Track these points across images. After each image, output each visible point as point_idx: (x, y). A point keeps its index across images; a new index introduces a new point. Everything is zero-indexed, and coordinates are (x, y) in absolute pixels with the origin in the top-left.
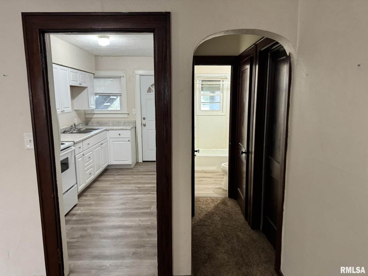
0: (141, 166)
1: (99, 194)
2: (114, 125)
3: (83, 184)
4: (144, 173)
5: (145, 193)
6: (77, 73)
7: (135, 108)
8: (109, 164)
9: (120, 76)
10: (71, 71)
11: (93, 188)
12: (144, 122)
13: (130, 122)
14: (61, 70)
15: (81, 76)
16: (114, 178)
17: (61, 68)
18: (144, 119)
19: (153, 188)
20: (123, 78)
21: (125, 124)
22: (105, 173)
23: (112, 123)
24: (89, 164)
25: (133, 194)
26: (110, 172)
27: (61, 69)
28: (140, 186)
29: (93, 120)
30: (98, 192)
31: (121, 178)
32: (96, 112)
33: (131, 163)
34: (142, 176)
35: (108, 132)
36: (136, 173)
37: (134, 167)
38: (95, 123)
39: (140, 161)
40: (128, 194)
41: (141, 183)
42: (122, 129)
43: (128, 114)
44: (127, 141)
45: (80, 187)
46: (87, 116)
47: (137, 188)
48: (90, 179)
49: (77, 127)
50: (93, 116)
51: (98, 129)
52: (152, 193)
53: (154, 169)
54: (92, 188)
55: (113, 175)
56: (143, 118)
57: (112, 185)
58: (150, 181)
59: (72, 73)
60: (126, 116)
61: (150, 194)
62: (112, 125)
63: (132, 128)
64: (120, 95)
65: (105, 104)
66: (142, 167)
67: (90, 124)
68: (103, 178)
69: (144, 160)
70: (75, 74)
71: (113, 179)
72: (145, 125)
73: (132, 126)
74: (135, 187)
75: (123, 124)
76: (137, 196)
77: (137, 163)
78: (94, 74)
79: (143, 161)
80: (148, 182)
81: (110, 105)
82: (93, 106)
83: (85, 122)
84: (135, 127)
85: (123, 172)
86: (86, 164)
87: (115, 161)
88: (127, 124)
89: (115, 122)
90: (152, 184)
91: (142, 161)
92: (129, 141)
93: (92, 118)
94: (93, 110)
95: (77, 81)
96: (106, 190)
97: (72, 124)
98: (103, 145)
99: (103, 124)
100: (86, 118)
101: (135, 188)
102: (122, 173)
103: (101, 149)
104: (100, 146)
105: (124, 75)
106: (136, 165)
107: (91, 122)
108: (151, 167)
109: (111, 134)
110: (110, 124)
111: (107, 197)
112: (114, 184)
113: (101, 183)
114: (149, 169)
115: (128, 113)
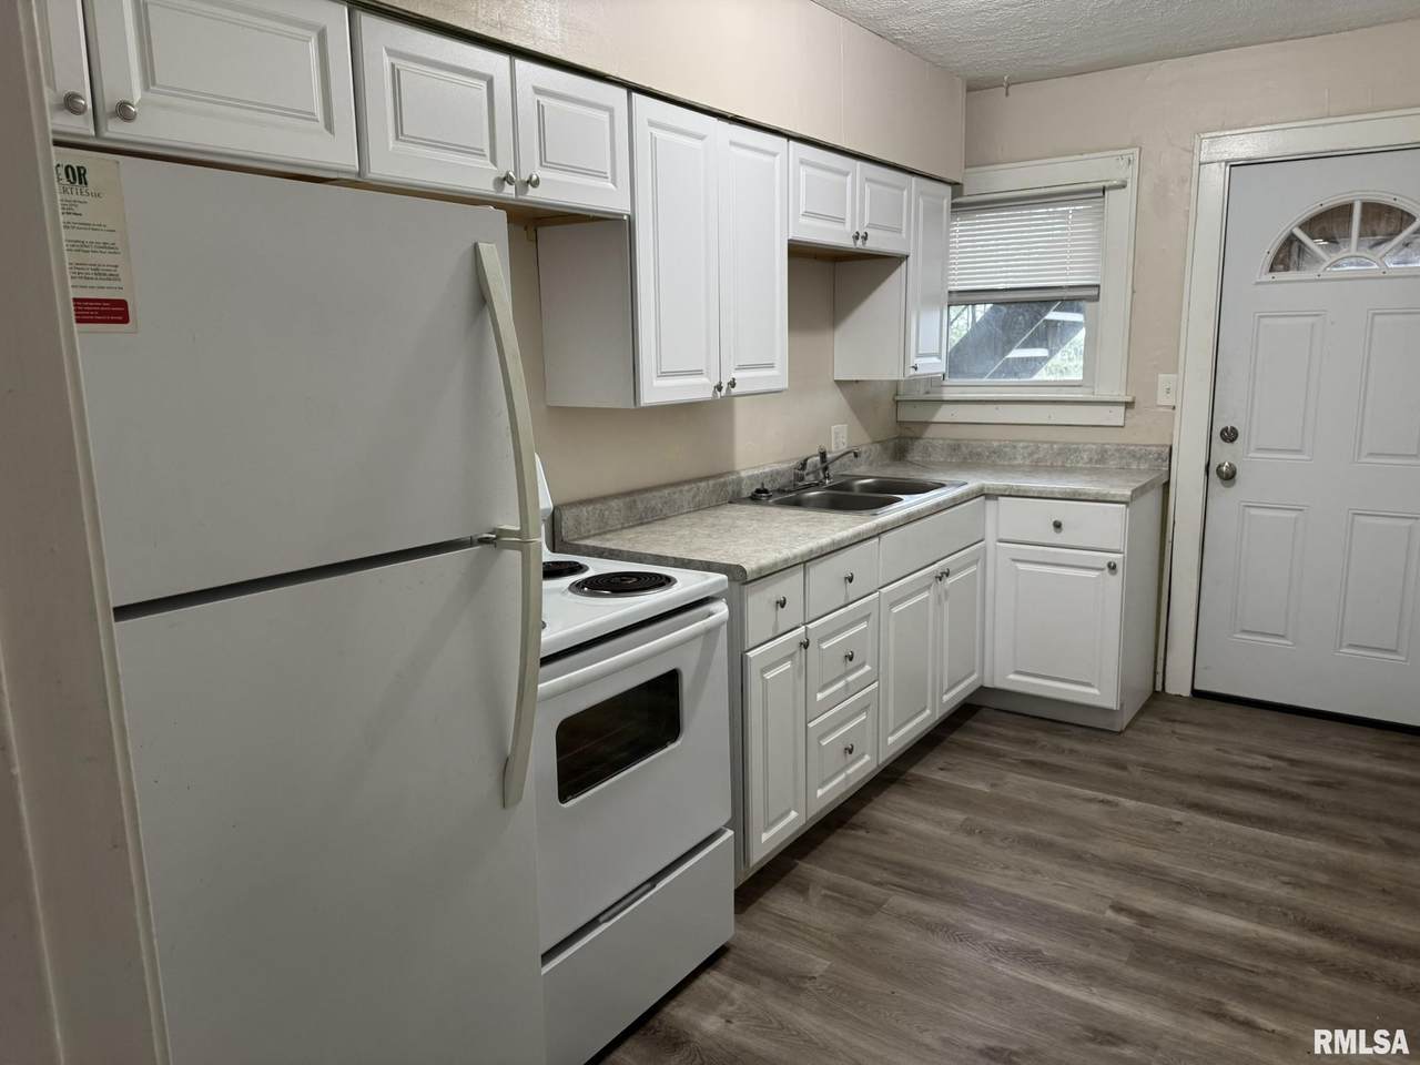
0: (1179, 728)
1: (876, 892)
2: (1036, 468)
3: (793, 814)
4: (1197, 792)
5: (1179, 987)
6: (847, 174)
7: (1176, 371)
8: (988, 684)
9: (1101, 185)
10: (802, 162)
11: (862, 833)
12: (1225, 455)
13: (1133, 455)
14: (734, 149)
15: (867, 190)
16: (993, 785)
17: (736, 140)
18: (1230, 435)
19: (1246, 961)
20: (1123, 190)
21: (1100, 462)
22: (956, 736)
23: (1031, 454)
24: (848, 691)
25: (1089, 974)
26: (986, 735)
27: (732, 143)
28: (1150, 902)
29: (931, 433)
30: (879, 875)
31: (1034, 799)
32: (948, 394)
33: (1110, 701)
34: (1178, 815)
35: (991, 504)
36: (1136, 773)
37: (1128, 727)
38: (943, 449)
39: (1179, 685)
40: (1055, 966)
41: (1157, 878)
42: (1075, 492)
43: (1129, 405)
44: (1102, 569)
45: (765, 837)
46: (907, 414)
47: (1124, 920)
48: (847, 778)
49: (832, 472)
50: (933, 415)
51: (942, 485)
52: (1239, 1009)
53: (1265, 769)
54: (855, 827)
55: (994, 755)
56: (1226, 429)
57: (974, 842)
58: (1231, 878)
59: (810, 170)
60: (1116, 416)
61: (1220, 1015)
62: (1027, 462)
63: (1139, 492)
64: (1094, 292)
65: (1016, 353)
66: (1183, 738)
67: (915, 455)
68: (931, 770)
69: (1197, 687)
70: (837, 178)
71: (986, 789)
72: (1229, 477)
73: (1145, 480)
74: (1118, 908)
75: (1091, 460)
76: (1117, 1005)
77: (1156, 700)
78: (956, 187)
79: (1196, 693)
80: (1214, 877)
81: (1045, 359)
82: (935, 360)
83: (891, 444)
84: (1167, 485)
85: (1060, 751)
86: (820, 696)
87: (1018, 673)
88: (1112, 464)
89: (1045, 446)
90: (1241, 914)
91: (1186, 692)
92: (1112, 567)
93: (927, 424)
94: (934, 382)
95: (842, 221)
96: (925, 873)
97: (810, 451)
98: (949, 581)
99: (979, 454)
100: (900, 423)
101: (1110, 914)
102: (1054, 759)
103: (939, 601)
104: (928, 587)
105: (1129, 174)
106: (1145, 709)
107: (921, 442)
108: (1249, 750)
109: (1007, 518)
110: (1019, 461)
111: (909, 937)
112: (986, 834)
113: (911, 804)
114: (1234, 764)
115: (1129, 399)
